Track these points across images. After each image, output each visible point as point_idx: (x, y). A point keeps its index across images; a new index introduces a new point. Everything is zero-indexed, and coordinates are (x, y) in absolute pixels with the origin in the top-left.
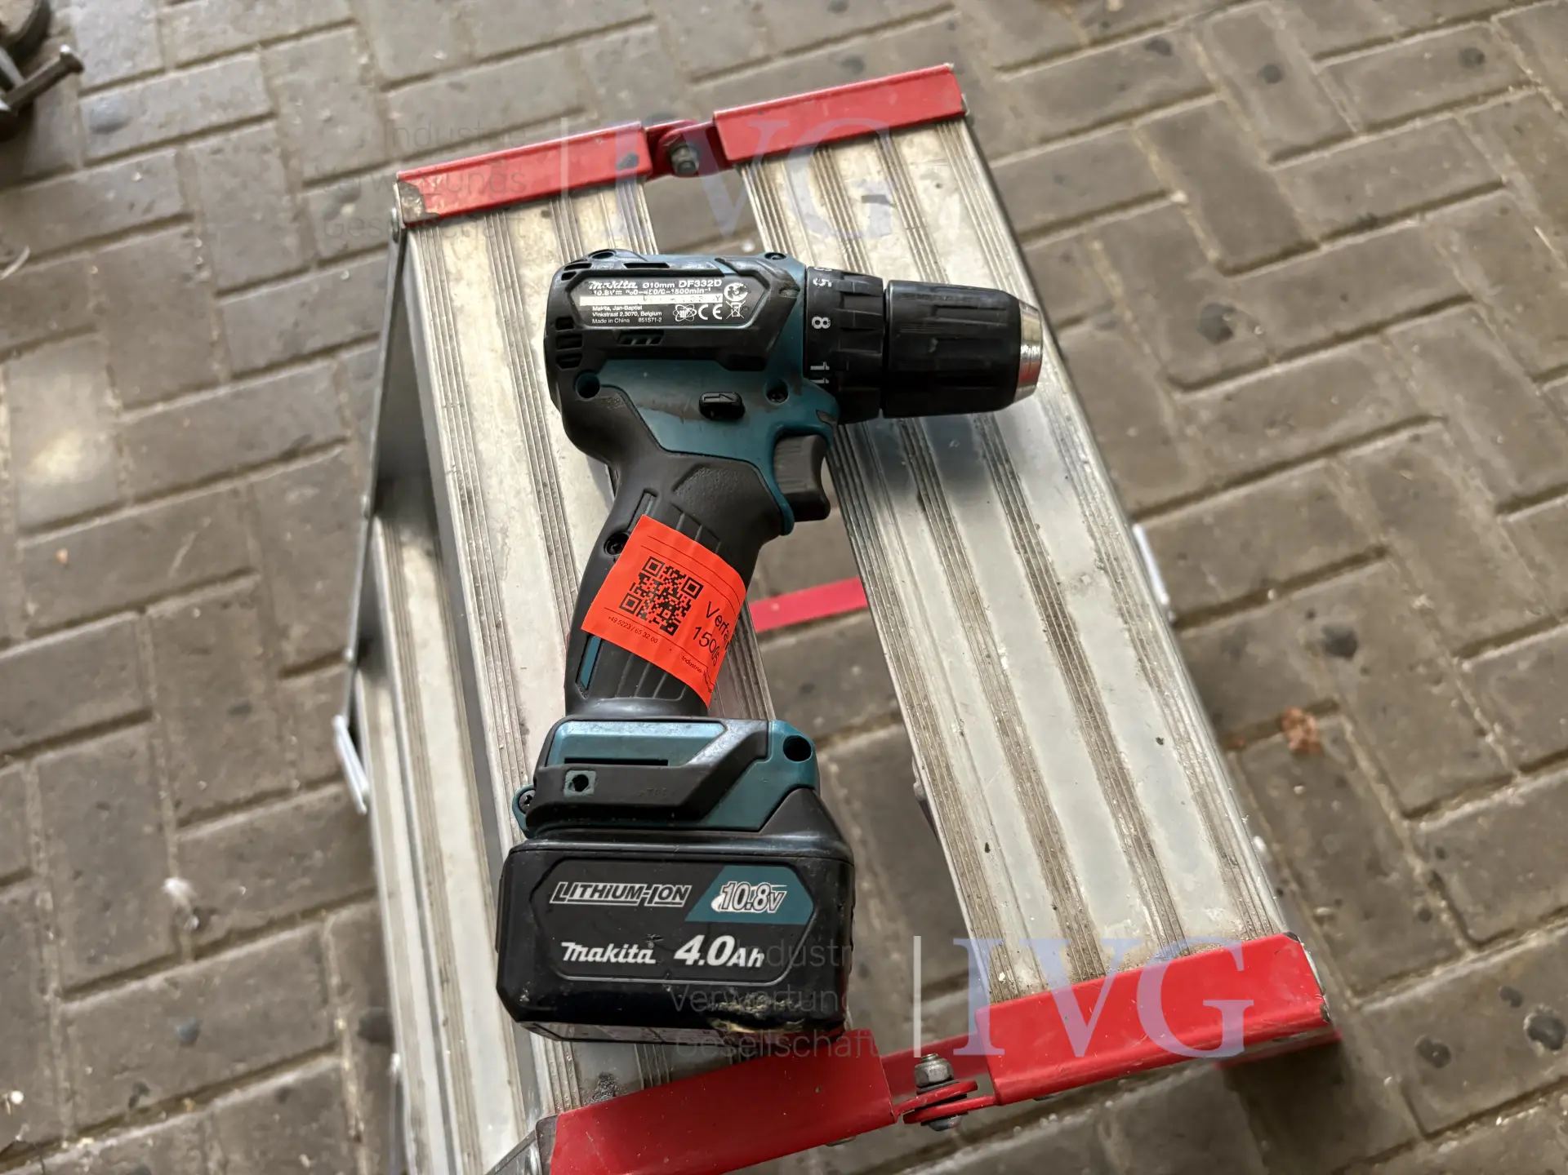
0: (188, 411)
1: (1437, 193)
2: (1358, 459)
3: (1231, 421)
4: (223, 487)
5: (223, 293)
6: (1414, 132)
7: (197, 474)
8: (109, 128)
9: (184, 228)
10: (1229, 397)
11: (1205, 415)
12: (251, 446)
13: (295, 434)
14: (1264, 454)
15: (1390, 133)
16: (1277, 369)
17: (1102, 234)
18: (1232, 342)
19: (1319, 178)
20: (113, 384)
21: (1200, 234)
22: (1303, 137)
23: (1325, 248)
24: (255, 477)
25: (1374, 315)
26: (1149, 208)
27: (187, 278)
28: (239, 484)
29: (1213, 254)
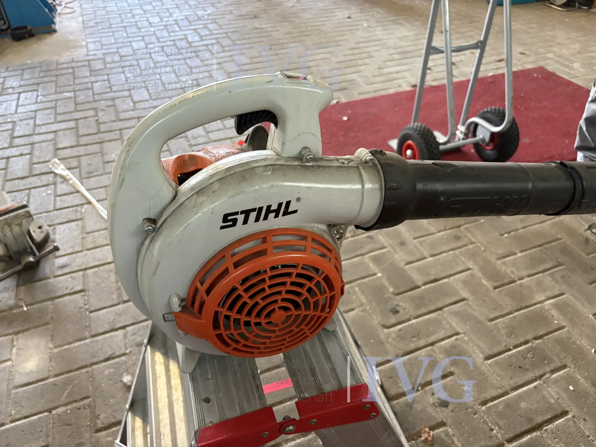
0: (75, 347)
1: (452, 272)
2: (440, 346)
3: (401, 336)
4: (83, 371)
5: (91, 312)
6: (444, 257)
7: (76, 367)
8: (63, 267)
9: (83, 294)
10: (400, 330)
11: (394, 335)
12: (94, 357)
13: (110, 353)
14: (412, 346)
15: (437, 257)
16: (414, 321)
17: (358, 285)
18: (399, 314)
19: (418, 269)
20: (52, 340)
21: (387, 284)
22: (413, 259)
23: (423, 287)
24: (94, 367)
25: (439, 305)
26: (371, 278)
27: (81, 308)
28: (89, 369)
29: (391, 290)
